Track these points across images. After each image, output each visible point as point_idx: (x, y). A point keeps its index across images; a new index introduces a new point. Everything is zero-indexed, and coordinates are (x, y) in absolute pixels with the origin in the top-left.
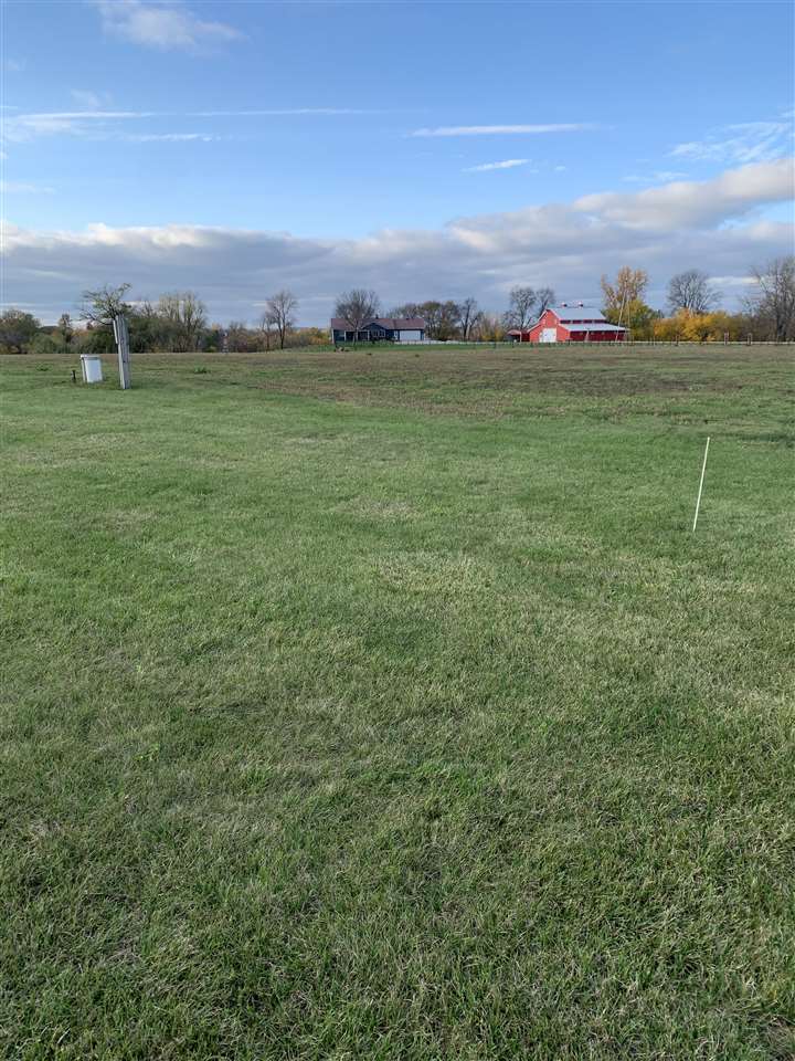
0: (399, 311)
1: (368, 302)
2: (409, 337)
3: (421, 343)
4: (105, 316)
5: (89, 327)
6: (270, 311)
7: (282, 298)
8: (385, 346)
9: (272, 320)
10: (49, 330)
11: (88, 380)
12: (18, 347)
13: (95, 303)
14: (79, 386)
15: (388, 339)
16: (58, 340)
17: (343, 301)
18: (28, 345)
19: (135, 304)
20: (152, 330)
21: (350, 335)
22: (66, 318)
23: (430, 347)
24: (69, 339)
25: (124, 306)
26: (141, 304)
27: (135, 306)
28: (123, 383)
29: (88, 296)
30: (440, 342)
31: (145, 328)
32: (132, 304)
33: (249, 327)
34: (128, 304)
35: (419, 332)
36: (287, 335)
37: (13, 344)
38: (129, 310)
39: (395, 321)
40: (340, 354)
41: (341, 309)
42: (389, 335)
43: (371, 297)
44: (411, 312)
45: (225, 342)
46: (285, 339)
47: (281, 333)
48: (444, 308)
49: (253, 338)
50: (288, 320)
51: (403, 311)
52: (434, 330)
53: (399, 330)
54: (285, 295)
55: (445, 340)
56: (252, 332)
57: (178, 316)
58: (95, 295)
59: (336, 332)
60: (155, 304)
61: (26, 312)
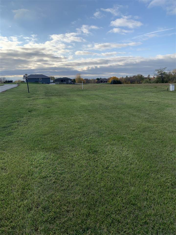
4: (160, 75)
5: (154, 77)
10: (146, 78)
12: (139, 82)
13: (158, 72)
14: (169, 92)
16: (148, 80)
18: (141, 82)
20: (170, 78)
22: (149, 75)
24: (150, 80)
25: (164, 72)
26: (168, 72)
27: (167, 72)
32: (166, 72)
34: (165, 72)
37: (138, 81)
38: (165, 73)
58: (158, 70)
60: (171, 71)
61: (141, 74)
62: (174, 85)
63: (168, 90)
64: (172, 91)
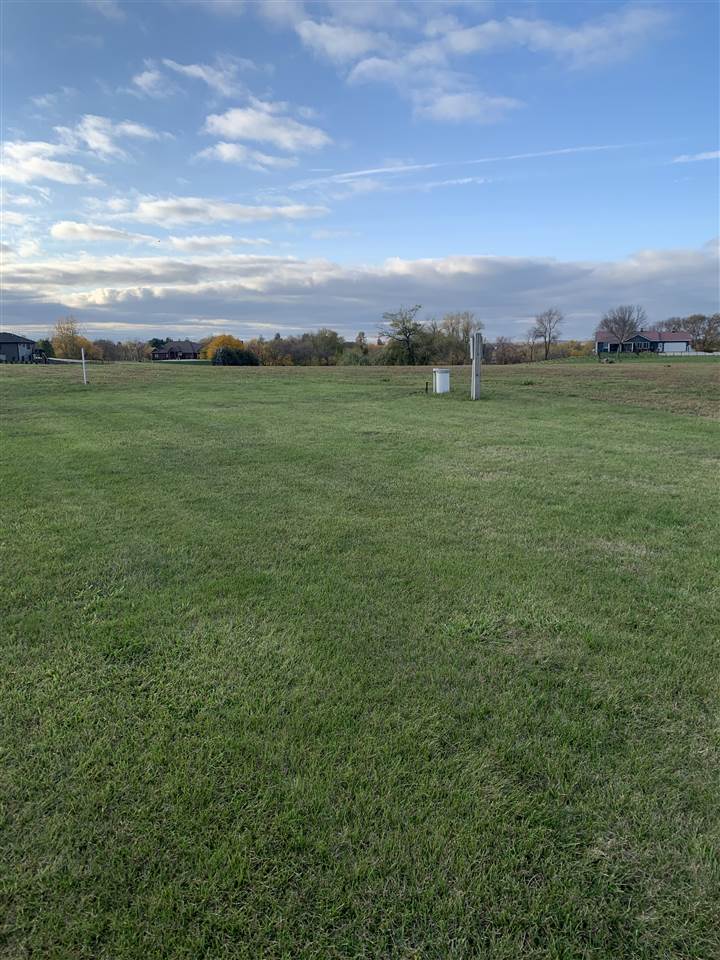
0: (661, 324)
1: (634, 316)
2: (674, 349)
3: (687, 354)
4: (399, 333)
5: (380, 343)
6: (537, 326)
7: (550, 314)
8: (650, 357)
9: (538, 334)
10: (351, 345)
11: (438, 391)
13: (392, 323)
14: (432, 396)
15: (652, 350)
16: (360, 352)
17: (609, 317)
18: (334, 358)
19: (424, 322)
20: (436, 345)
21: (614, 348)
22: (362, 335)
23: (696, 359)
24: (366, 352)
25: (416, 325)
26: (429, 324)
27: (424, 325)
28: (473, 395)
29: (386, 317)
30: (708, 354)
31: (430, 343)
32: (422, 323)
33: (515, 341)
34: (417, 322)
35: (685, 344)
36: (551, 348)
37: (323, 356)
38: (419, 328)
39: (660, 335)
40: (604, 367)
41: (606, 323)
42: (653, 347)
43: (639, 311)
44: (674, 325)
45: (494, 354)
46: (551, 352)
47: (547, 345)
48: (710, 321)
49: (518, 350)
50: (554, 334)
51: (668, 324)
52: (699, 341)
53: (664, 342)
54: (554, 311)
55: (711, 352)
56: (517, 346)
57: (457, 332)
58: (392, 315)
59: (600, 345)
60: (440, 322)
61: (333, 330)
62: (446, 372)
63: (428, 390)
64: (443, 395)
